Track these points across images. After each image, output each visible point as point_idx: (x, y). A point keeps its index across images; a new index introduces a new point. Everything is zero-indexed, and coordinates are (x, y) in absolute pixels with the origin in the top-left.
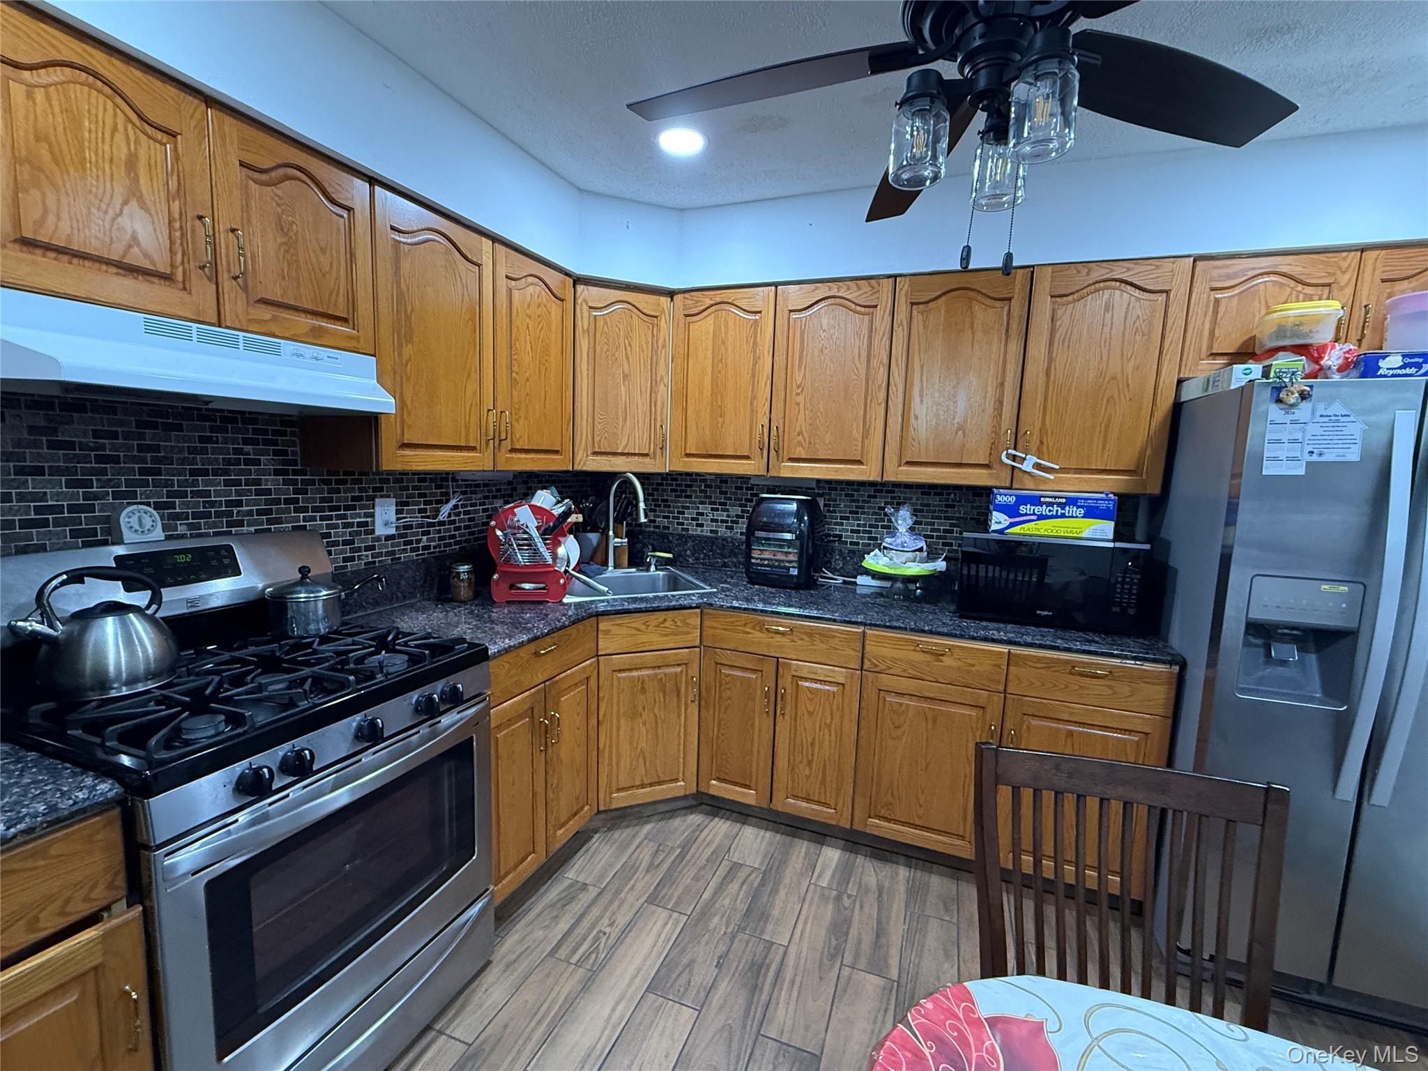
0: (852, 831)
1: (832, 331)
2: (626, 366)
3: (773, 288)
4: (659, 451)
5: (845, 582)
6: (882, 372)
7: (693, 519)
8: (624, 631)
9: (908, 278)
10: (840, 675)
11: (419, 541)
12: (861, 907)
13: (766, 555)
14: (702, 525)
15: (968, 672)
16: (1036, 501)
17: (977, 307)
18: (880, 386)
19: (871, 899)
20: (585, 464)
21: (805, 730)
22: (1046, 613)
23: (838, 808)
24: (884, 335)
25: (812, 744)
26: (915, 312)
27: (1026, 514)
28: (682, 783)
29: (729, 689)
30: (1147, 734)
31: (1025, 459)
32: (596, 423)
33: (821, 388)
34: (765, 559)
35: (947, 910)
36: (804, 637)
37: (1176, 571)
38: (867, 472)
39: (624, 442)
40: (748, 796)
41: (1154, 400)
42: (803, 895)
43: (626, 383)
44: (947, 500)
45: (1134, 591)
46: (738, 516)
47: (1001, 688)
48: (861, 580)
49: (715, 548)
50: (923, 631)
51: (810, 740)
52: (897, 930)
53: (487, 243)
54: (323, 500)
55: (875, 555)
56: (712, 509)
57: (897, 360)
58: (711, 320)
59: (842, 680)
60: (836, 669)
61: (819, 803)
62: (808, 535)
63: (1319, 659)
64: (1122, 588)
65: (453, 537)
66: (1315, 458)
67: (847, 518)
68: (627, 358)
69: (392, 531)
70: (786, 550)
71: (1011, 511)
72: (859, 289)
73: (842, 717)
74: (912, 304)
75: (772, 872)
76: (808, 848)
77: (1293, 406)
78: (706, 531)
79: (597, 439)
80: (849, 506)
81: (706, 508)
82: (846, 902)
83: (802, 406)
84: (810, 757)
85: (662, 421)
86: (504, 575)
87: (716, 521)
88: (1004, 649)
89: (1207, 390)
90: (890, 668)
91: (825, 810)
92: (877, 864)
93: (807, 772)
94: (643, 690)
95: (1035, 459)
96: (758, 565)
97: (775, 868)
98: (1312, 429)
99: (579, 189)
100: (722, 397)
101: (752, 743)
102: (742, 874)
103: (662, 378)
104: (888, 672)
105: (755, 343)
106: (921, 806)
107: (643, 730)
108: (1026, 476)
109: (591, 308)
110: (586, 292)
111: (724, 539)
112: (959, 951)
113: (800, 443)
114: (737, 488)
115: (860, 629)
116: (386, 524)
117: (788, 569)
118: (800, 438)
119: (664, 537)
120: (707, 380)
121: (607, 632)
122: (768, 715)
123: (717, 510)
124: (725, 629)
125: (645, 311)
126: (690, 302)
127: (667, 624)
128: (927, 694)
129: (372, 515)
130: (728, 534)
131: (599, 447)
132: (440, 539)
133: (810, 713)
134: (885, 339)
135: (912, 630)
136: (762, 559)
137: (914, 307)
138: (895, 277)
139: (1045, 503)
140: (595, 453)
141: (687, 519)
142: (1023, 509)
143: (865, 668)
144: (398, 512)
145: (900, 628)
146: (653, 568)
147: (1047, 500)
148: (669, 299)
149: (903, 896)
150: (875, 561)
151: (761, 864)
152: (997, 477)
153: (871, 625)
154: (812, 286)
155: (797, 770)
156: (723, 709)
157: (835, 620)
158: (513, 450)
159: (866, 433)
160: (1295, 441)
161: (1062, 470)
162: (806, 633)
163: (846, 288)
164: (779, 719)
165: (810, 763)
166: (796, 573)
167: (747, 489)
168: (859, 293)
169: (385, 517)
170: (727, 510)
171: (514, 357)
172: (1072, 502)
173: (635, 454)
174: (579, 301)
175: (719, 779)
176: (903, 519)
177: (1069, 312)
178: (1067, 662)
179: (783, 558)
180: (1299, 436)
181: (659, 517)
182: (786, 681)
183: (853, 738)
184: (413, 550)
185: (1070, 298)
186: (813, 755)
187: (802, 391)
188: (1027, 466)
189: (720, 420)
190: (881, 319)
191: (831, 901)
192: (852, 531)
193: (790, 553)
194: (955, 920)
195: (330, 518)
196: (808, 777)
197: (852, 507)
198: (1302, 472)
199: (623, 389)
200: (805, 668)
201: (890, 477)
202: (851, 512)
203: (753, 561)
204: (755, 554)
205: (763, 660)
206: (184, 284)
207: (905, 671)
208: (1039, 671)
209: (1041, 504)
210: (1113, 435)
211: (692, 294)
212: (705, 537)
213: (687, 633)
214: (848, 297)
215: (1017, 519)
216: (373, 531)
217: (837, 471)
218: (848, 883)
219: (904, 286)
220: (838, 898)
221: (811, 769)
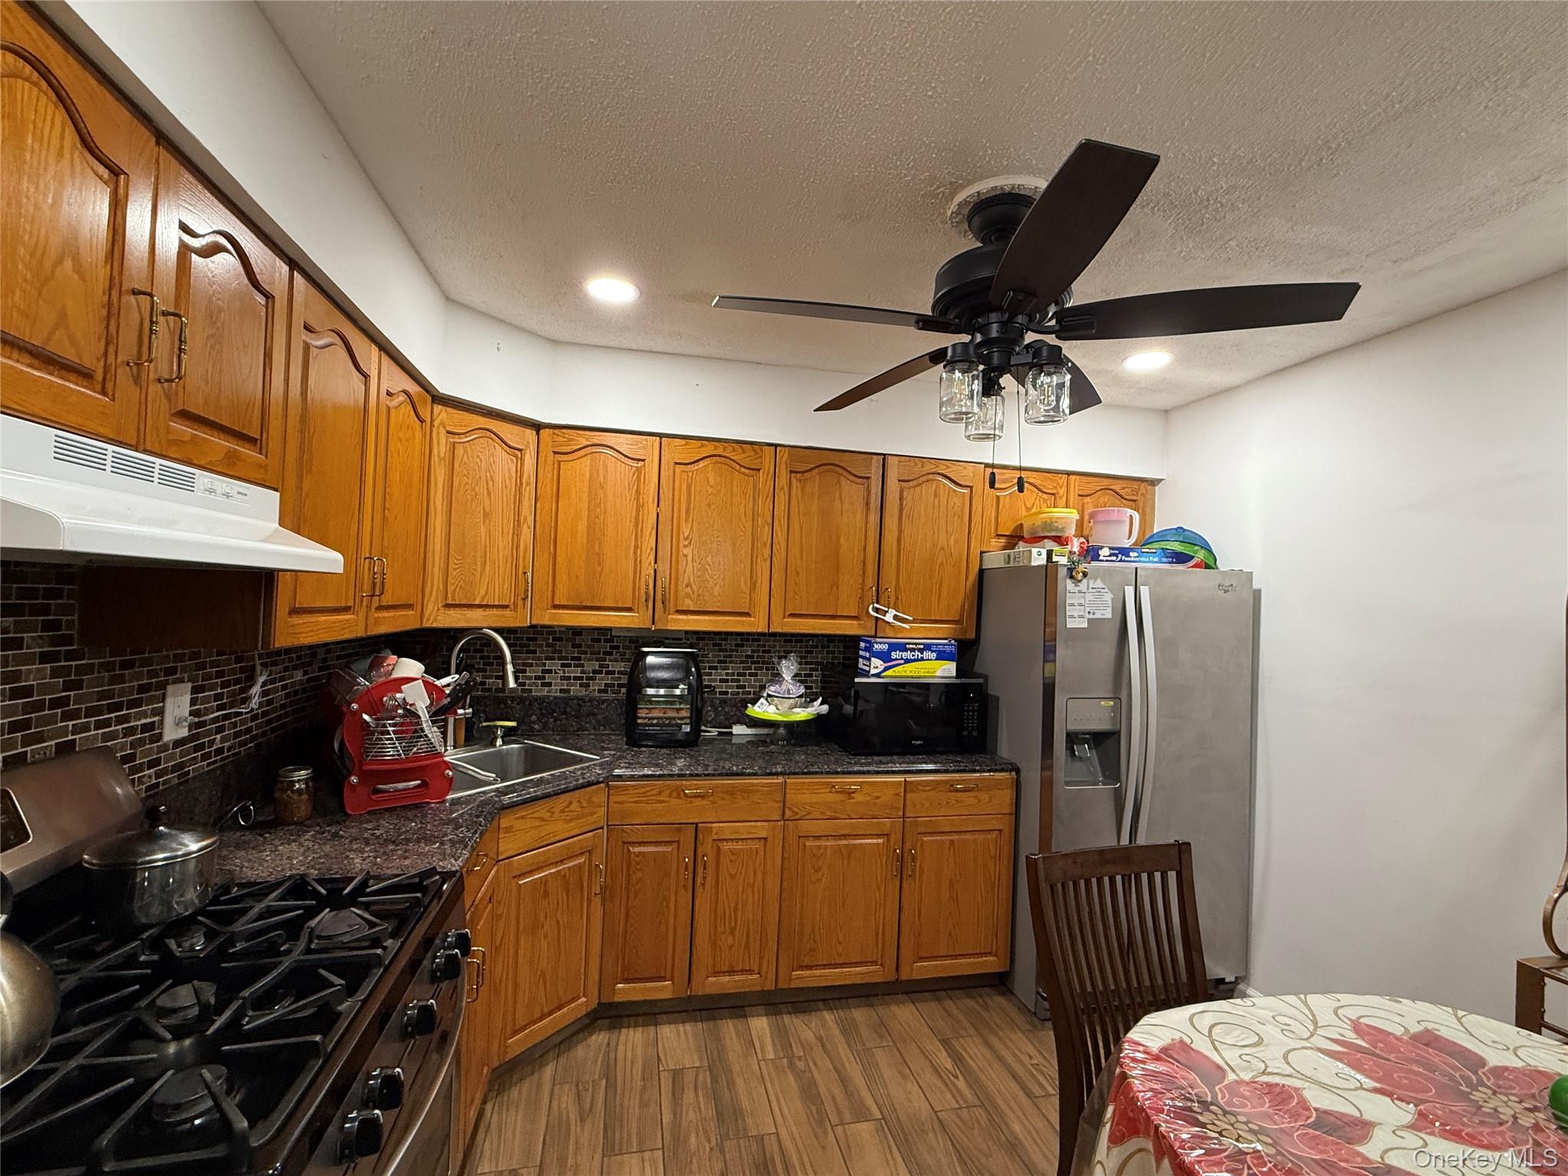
0: (777, 991)
1: (719, 488)
2: (487, 503)
3: (658, 438)
4: (520, 603)
5: (720, 733)
6: (767, 530)
7: (537, 678)
8: (529, 823)
9: (787, 449)
10: (762, 830)
11: (211, 743)
12: (815, 1064)
13: (655, 714)
14: (549, 684)
15: (875, 804)
16: (903, 648)
17: (844, 482)
18: (765, 544)
19: (818, 1052)
20: (435, 620)
21: (727, 897)
22: (919, 742)
23: (763, 974)
24: (767, 497)
25: (736, 909)
26: (794, 481)
27: (896, 659)
28: (584, 999)
29: (641, 869)
30: (1000, 830)
31: (887, 612)
32: (450, 569)
33: (709, 542)
34: (653, 718)
35: (881, 1037)
36: (725, 796)
37: (997, 699)
38: (756, 624)
39: (482, 592)
40: (663, 990)
41: (967, 567)
42: (759, 1075)
43: (487, 522)
44: (807, 647)
45: (975, 717)
46: (594, 672)
47: (901, 814)
48: (738, 730)
49: (568, 710)
50: (837, 773)
51: (733, 905)
52: (854, 1071)
53: (375, 350)
54: (102, 696)
55: (762, 704)
56: (563, 665)
57: (780, 520)
58: (587, 460)
59: (763, 834)
60: (758, 824)
61: (743, 972)
62: (698, 688)
63: (1098, 755)
64: (968, 715)
65: (249, 730)
66: (1091, 616)
67: (716, 668)
68: (489, 494)
69: (184, 732)
70: (678, 706)
71: (885, 657)
72: (744, 452)
73: (764, 873)
74: (791, 472)
75: (716, 1064)
76: (735, 1027)
77: (1080, 581)
78: (555, 691)
79: (450, 588)
80: (717, 656)
81: (554, 664)
82: (801, 1065)
83: (690, 558)
84: (733, 924)
85: (524, 567)
86: (364, 776)
87: (569, 678)
88: (900, 778)
89: (1009, 562)
90: (809, 813)
91: (750, 977)
92: (802, 1016)
93: (730, 941)
94: (546, 894)
95: (894, 612)
96: (646, 725)
97: (717, 1059)
98: (1089, 597)
99: (448, 298)
100: (600, 545)
101: (667, 926)
102: (689, 1077)
103: (525, 519)
104: (808, 817)
105: (638, 492)
106: (840, 943)
107: (545, 946)
108: (888, 626)
109: (448, 432)
110: (444, 415)
111: (581, 699)
112: (909, 1068)
113: (688, 596)
114: (592, 640)
115: (780, 779)
116: (178, 724)
117: (680, 726)
118: (688, 590)
119: (500, 701)
120: (582, 527)
121: (509, 829)
122: (686, 890)
123: (569, 665)
124: (635, 802)
125: (511, 444)
126: (561, 439)
127: (572, 807)
128: (843, 832)
129: (161, 712)
130: (583, 692)
131: (453, 599)
132: (237, 735)
133: (733, 877)
134: (768, 500)
135: (828, 773)
136: (649, 719)
137: (793, 475)
138: (776, 446)
139: (909, 649)
140: (448, 606)
141: (530, 678)
142: (894, 655)
143: (786, 817)
144: (193, 702)
145: (817, 773)
146: (499, 742)
147: (911, 646)
148: (534, 432)
149: (843, 1040)
150: (762, 710)
151: (701, 1059)
152: (864, 627)
153: (789, 774)
154: (699, 443)
155: (719, 943)
156: (632, 895)
157: (755, 774)
158: (380, 608)
159: (753, 587)
160: (1080, 605)
161: (915, 621)
162: (726, 792)
163: (731, 449)
164: (699, 890)
165: (733, 931)
166: (688, 730)
167: (606, 641)
168: (744, 455)
169: (177, 712)
170: (582, 666)
171: (387, 490)
172: (928, 647)
173: (494, 606)
174: (436, 424)
175: (626, 981)
176: (788, 669)
177: (911, 494)
178: (946, 782)
179: (675, 715)
180: (1082, 601)
181: (490, 677)
182: (707, 848)
183: (777, 892)
184: (204, 757)
185: (911, 484)
186: (736, 923)
187: (690, 543)
188: (889, 618)
189: (599, 569)
190: (763, 479)
191: (788, 1070)
192: (721, 681)
193: (682, 709)
194: (891, 1044)
195: (106, 723)
196: (731, 947)
197: (720, 656)
198: (1085, 625)
199: (483, 530)
200: (726, 829)
201: (776, 628)
202: (719, 662)
203: (639, 721)
204: (642, 713)
205: (680, 829)
206: (104, 386)
207: (822, 813)
208: (928, 793)
209: (906, 650)
210: (944, 593)
211: (564, 431)
212: (556, 698)
213: (592, 814)
214: (733, 458)
215: (890, 664)
216: (160, 736)
217: (726, 622)
218: (791, 1046)
219: (784, 456)
220: (791, 1065)
221: (734, 939)
